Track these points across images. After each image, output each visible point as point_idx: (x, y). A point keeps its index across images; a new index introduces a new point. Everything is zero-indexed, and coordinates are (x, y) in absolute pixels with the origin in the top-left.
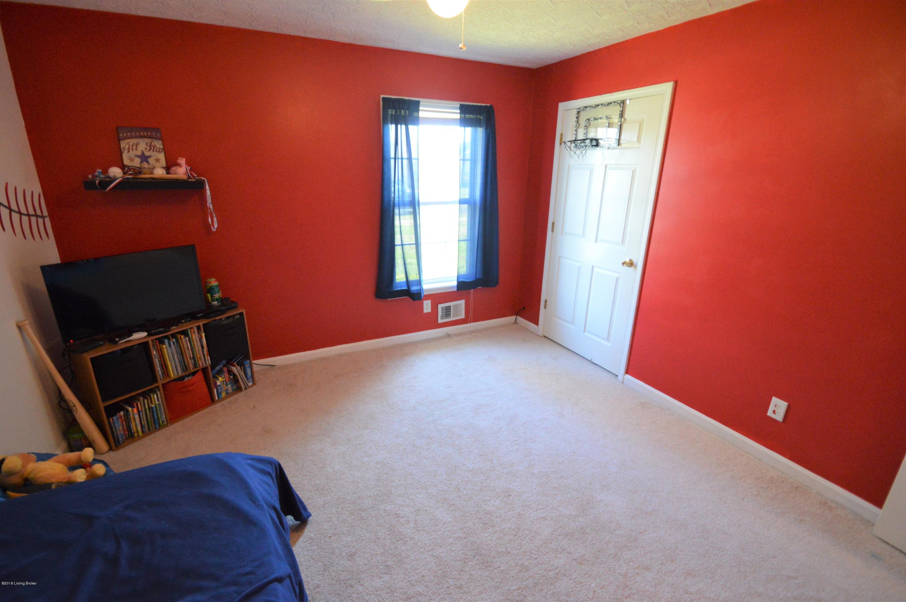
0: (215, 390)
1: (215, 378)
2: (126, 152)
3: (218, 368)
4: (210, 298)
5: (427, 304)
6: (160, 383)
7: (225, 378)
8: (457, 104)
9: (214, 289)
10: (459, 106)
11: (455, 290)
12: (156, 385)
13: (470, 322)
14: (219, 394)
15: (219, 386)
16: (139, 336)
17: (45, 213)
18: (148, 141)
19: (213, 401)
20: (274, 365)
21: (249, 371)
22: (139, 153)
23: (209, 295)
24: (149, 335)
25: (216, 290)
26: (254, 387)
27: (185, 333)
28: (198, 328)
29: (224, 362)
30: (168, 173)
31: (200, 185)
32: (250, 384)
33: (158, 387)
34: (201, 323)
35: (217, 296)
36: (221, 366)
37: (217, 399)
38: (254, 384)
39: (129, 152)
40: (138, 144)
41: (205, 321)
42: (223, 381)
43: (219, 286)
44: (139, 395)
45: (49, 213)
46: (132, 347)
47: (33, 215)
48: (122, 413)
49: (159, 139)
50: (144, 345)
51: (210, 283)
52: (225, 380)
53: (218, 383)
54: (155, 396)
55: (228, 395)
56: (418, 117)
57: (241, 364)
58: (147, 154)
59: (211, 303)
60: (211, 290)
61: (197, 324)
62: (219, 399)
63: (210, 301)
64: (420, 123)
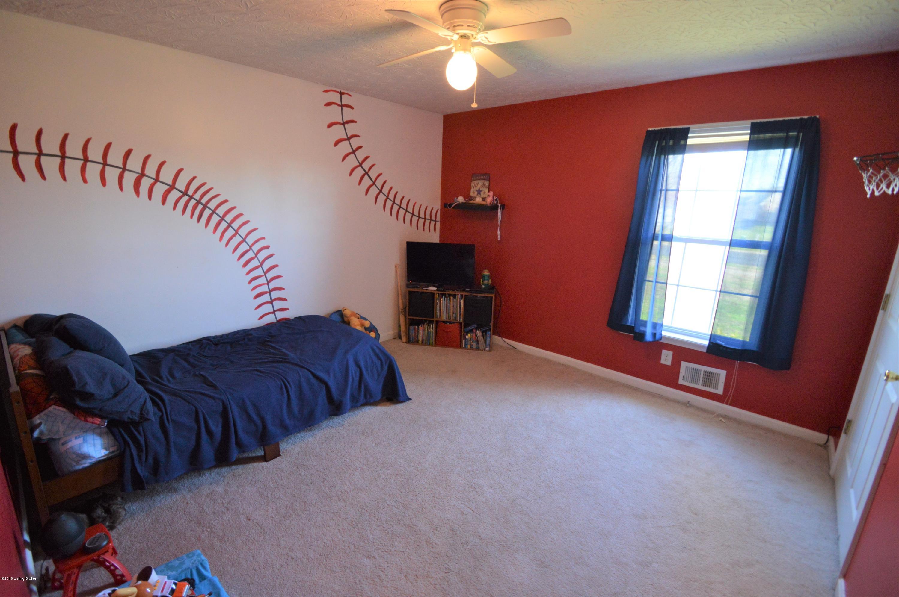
0: (464, 341)
1: (467, 333)
2: (473, 188)
3: (470, 328)
4: (481, 282)
5: (667, 355)
6: (435, 319)
7: (473, 336)
8: (748, 123)
9: (484, 277)
10: (750, 125)
11: (704, 350)
12: (433, 319)
13: (726, 404)
14: (466, 345)
15: (467, 339)
16: (433, 288)
17: (438, 218)
18: (483, 181)
19: (460, 346)
20: (516, 347)
21: (488, 339)
22: (477, 189)
23: (481, 280)
24: (437, 290)
25: (486, 278)
26: (488, 352)
27: (455, 296)
28: (462, 296)
29: (475, 326)
30: (483, 201)
31: (497, 207)
32: (488, 349)
33: (433, 321)
34: (464, 294)
35: (486, 282)
36: (473, 328)
37: (464, 347)
38: (490, 351)
39: (474, 188)
40: (478, 183)
41: (467, 294)
42: (471, 338)
43: (489, 277)
44: (426, 321)
45: (441, 219)
46: (427, 292)
47: (433, 221)
48: (416, 327)
49: (487, 180)
50: (433, 294)
51: (484, 272)
52: (473, 338)
53: (467, 337)
54: (431, 326)
55: (472, 348)
56: (685, 145)
57: (484, 333)
58: (481, 189)
59: (481, 286)
60: (483, 277)
61: (462, 294)
62: (465, 347)
63: (481, 284)
64: (686, 151)
